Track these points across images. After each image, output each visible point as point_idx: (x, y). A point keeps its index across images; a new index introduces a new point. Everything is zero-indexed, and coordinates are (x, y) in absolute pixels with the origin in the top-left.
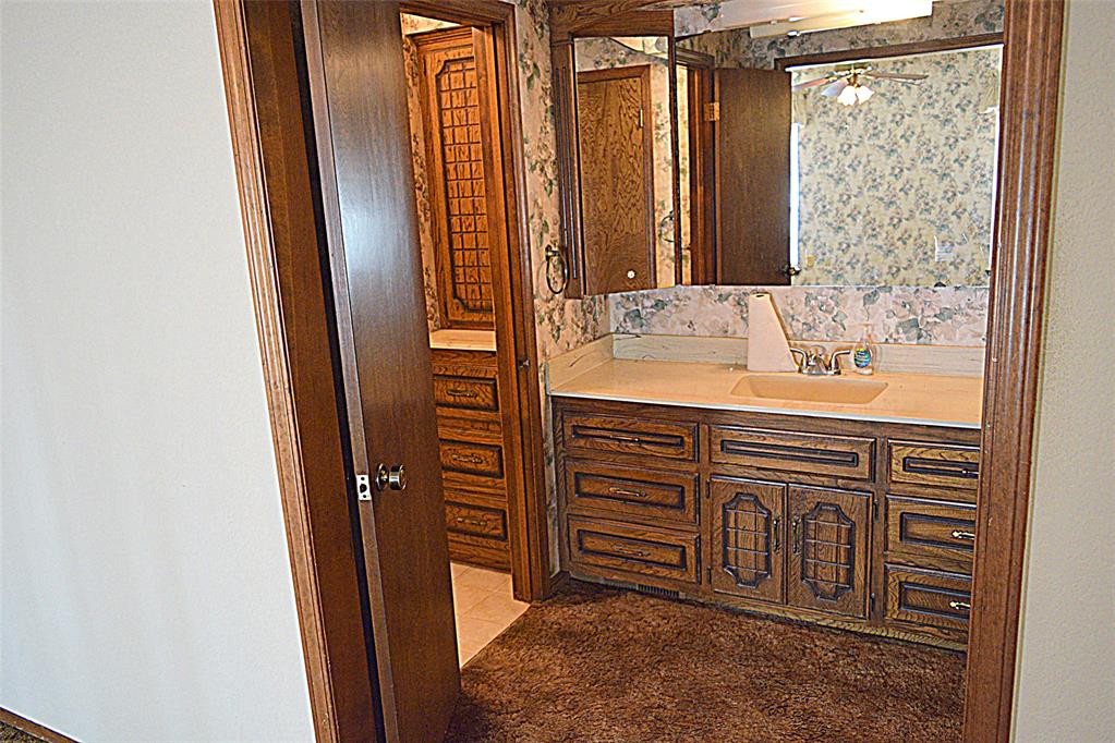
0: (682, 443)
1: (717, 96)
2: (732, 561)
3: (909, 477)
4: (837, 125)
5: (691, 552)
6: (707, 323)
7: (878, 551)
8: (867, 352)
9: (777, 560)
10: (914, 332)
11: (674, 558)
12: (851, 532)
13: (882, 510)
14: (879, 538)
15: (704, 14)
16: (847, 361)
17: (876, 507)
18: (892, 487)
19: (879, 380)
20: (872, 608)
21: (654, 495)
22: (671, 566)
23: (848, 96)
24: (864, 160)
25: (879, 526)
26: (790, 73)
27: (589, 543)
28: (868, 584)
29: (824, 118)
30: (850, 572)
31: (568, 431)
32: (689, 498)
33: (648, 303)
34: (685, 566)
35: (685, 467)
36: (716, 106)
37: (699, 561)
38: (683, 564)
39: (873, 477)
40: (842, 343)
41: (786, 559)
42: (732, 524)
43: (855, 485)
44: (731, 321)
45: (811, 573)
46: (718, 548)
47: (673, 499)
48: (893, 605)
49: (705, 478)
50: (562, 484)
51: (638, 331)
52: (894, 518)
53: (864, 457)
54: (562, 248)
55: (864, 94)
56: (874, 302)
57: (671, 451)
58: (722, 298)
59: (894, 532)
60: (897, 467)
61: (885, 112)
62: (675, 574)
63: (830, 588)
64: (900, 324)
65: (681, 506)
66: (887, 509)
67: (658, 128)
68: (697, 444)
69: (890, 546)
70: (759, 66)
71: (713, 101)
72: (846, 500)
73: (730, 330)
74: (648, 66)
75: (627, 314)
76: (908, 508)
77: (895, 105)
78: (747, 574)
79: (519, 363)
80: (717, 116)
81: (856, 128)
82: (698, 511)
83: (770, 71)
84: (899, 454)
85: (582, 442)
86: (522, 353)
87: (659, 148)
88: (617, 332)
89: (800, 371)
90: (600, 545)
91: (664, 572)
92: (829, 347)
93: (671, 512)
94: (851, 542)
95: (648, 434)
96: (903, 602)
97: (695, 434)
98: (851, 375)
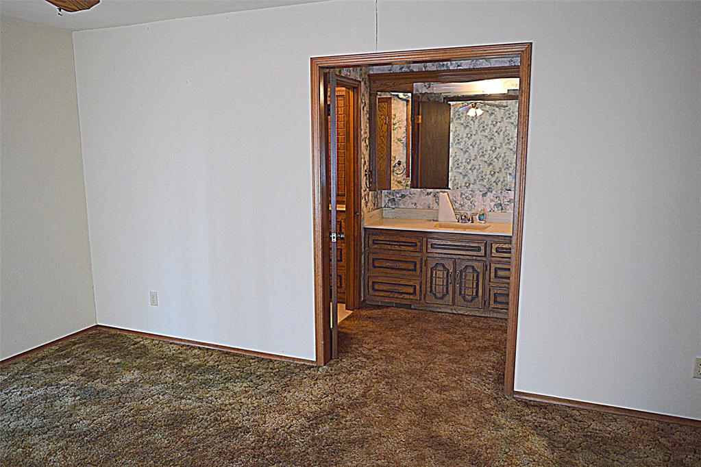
0: (416, 245)
1: (420, 113)
2: (434, 290)
3: (498, 255)
4: (465, 124)
5: (418, 287)
6: (422, 204)
7: (487, 282)
8: (483, 214)
9: (450, 288)
10: (500, 208)
11: (411, 290)
12: (478, 276)
13: (488, 268)
14: (487, 277)
15: (425, 86)
16: (476, 219)
17: (487, 266)
18: (492, 259)
19: (487, 224)
20: (485, 305)
21: (404, 266)
22: (410, 294)
23: (472, 112)
24: (478, 142)
25: (487, 273)
26: (450, 104)
27: (376, 287)
28: (483, 295)
29: (459, 121)
30: (477, 291)
31: (371, 242)
32: (418, 266)
33: (398, 196)
34: (415, 293)
35: (417, 254)
36: (420, 117)
37: (421, 291)
38: (414, 293)
39: (485, 256)
40: (473, 211)
41: (454, 288)
42: (434, 275)
43: (479, 258)
44: (431, 203)
45: (463, 293)
46: (429, 285)
47: (412, 267)
48: (492, 302)
49: (424, 258)
50: (366, 264)
51: (393, 207)
52: (493, 270)
53: (483, 248)
54: (369, 171)
55: (479, 112)
56: (486, 196)
57: (412, 249)
58: (428, 194)
59: (493, 275)
60: (494, 251)
61: (488, 120)
62: (411, 297)
63: (470, 298)
64: (495, 205)
65: (415, 270)
66: (490, 267)
67: (394, 124)
68: (422, 245)
69: (491, 280)
70: (437, 100)
71: (419, 114)
72: (475, 264)
73: (431, 206)
74: (391, 98)
75: (389, 200)
76: (498, 266)
77: (493, 116)
78: (438, 295)
79: (355, 213)
80: (420, 121)
81: (474, 126)
82: (421, 271)
83: (441, 103)
84: (495, 246)
85: (376, 246)
86: (356, 210)
87: (394, 133)
88: (385, 207)
89: (458, 222)
90: (381, 287)
91: (407, 296)
92: (469, 213)
93: (411, 272)
94: (478, 280)
95: (403, 242)
96: (495, 301)
97: (421, 241)
98: (477, 223)
